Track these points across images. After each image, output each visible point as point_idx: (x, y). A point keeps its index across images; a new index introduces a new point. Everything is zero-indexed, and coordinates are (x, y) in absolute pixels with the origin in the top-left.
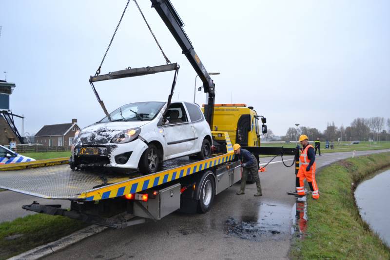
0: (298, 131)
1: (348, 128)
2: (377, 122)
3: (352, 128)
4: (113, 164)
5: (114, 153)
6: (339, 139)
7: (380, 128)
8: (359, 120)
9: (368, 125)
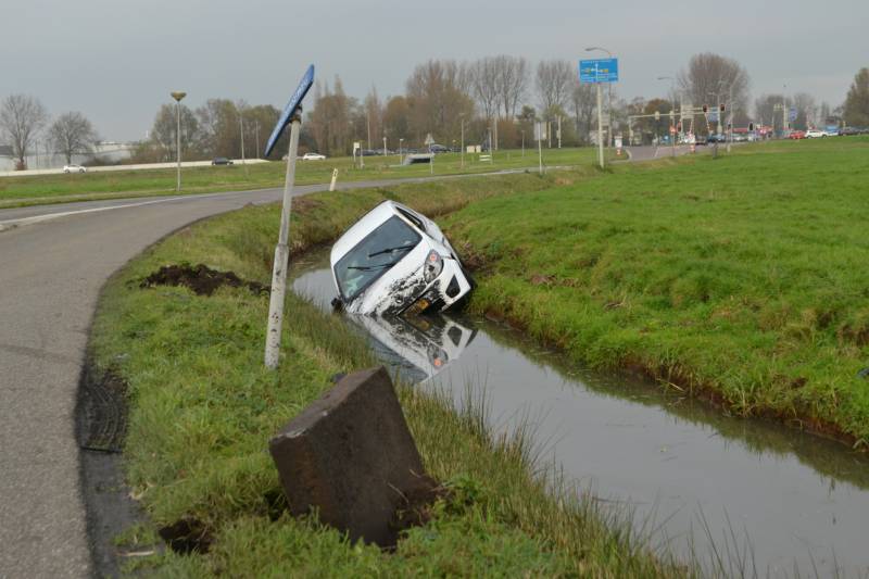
0: (199, 119)
1: (396, 103)
2: (500, 76)
3: (411, 102)
4: (450, 301)
5: (443, 288)
6: (356, 145)
7: (511, 101)
8: (434, 71)
9: (471, 91)
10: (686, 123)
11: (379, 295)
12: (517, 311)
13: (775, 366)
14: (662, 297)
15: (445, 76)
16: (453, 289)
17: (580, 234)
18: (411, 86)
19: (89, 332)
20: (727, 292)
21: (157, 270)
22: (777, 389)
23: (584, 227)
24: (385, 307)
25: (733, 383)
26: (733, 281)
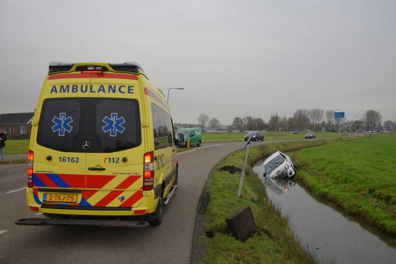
0: (243, 121)
1: (291, 119)
2: (317, 113)
3: (294, 119)
4: (290, 176)
5: (288, 173)
6: (280, 129)
7: (319, 120)
8: (300, 112)
9: (309, 117)
10: (364, 127)
11: (274, 173)
12: (304, 180)
13: (355, 202)
14: (337, 181)
15: (303, 113)
16: (291, 173)
17: (323, 162)
18: (294, 115)
19: (206, 182)
20: (351, 182)
21: (223, 166)
22: (355, 208)
23: (324, 160)
24: (275, 176)
25: (346, 205)
26: (353, 179)
